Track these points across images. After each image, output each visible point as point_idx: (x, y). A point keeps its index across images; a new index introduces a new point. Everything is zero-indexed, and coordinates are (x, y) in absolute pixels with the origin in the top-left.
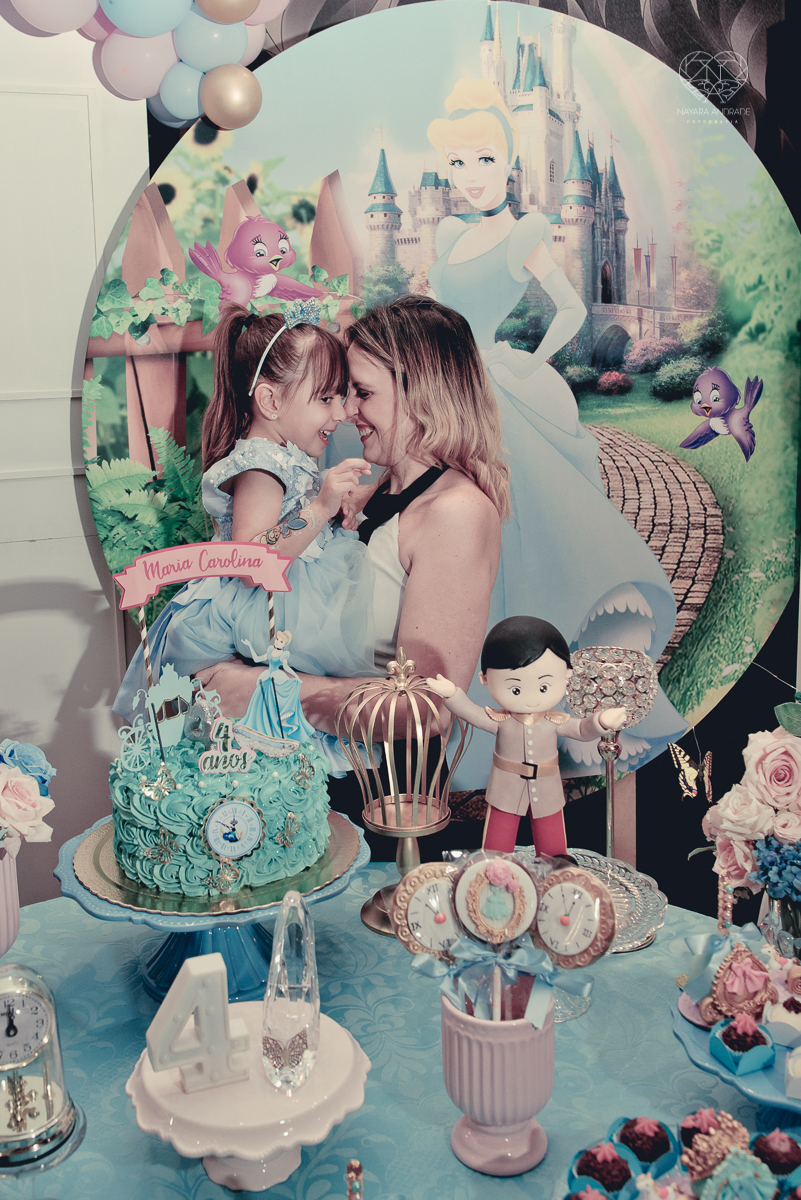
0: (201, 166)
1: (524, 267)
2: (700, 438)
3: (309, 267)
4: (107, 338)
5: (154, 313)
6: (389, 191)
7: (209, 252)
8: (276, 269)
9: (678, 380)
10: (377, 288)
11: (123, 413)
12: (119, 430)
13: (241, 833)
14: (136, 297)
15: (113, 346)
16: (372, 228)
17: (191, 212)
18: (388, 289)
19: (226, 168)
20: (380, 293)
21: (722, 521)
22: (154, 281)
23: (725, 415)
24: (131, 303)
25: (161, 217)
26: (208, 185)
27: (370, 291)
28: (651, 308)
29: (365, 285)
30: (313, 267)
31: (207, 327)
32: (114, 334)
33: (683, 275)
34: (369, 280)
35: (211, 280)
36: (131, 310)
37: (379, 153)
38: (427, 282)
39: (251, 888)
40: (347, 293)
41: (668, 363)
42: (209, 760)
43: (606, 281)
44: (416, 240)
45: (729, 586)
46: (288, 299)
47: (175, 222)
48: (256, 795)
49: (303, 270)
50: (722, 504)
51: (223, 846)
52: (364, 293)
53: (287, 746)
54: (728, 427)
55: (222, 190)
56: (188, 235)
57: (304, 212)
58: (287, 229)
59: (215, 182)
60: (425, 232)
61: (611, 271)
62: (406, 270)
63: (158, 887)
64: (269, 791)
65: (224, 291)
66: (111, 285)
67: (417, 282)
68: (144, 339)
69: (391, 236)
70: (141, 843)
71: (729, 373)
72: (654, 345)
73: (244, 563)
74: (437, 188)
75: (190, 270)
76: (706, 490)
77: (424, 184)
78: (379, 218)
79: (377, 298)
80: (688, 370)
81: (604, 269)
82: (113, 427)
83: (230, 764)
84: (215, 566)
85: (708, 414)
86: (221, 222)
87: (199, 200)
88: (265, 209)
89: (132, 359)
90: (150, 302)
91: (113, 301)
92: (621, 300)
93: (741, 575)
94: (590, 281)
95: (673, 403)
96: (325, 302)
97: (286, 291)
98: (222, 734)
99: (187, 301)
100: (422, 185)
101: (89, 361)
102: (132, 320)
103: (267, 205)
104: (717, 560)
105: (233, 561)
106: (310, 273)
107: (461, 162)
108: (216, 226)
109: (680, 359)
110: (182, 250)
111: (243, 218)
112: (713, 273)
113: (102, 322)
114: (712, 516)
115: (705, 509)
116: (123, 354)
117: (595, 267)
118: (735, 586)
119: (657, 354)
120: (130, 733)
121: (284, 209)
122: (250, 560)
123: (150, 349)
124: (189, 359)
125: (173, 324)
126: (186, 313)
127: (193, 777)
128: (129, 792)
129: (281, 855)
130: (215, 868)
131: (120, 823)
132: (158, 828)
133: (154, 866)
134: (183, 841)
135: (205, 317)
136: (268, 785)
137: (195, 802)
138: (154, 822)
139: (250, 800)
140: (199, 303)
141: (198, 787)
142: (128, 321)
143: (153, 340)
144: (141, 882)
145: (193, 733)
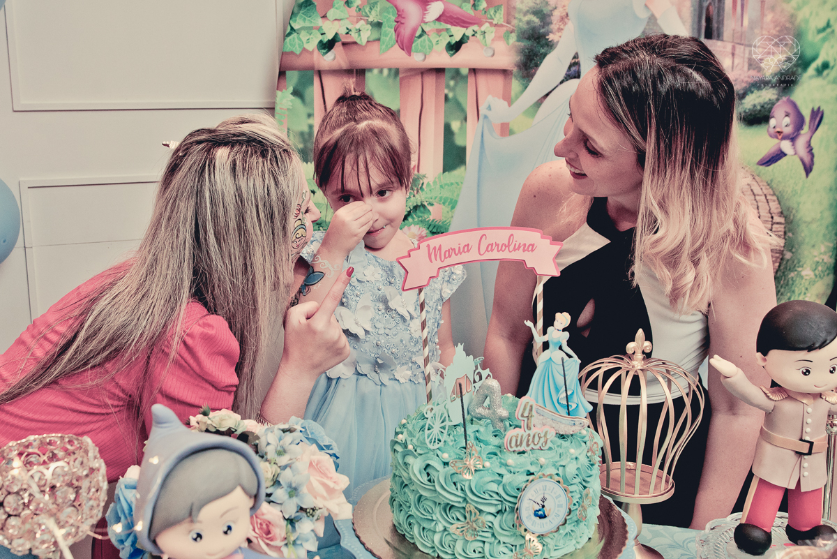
1: (646, 6)
2: (773, 157)
4: (298, 53)
5: (339, 32)
9: (759, 108)
10: (526, 18)
11: (310, 121)
12: (306, 136)
13: (550, 510)
14: (324, 17)
15: (304, 61)
18: (536, 20)
20: (528, 23)
21: (785, 228)
22: (340, 3)
23: (793, 139)
24: (320, 22)
27: (520, 20)
28: (742, 45)
29: (517, 15)
31: (384, 47)
32: (304, 49)
33: (769, 17)
34: (520, 11)
36: (319, 28)
38: (567, 14)
40: (501, 22)
41: (752, 92)
42: (513, 439)
43: (709, 20)
45: (786, 281)
46: (452, 24)
48: (560, 472)
50: (785, 213)
51: (534, 523)
52: (515, 22)
53: (577, 423)
54: (794, 148)
61: (713, 11)
64: (571, 469)
65: (399, 15)
67: (559, 14)
68: (330, 56)
70: (440, 520)
71: (799, 103)
72: (742, 77)
73: (519, 247)
76: (774, 201)
79: (525, 27)
80: (767, 100)
81: (708, 9)
82: (302, 134)
83: (533, 442)
85: (780, 137)
89: (320, 73)
90: (336, 22)
91: (305, 20)
92: (719, 37)
93: (796, 273)
94: (696, 20)
95: (755, 126)
96: (483, 28)
97: (451, 17)
98: (526, 413)
99: (367, 22)
101: (282, 74)
102: (320, 38)
104: (779, 260)
105: (509, 245)
106: (472, 2)
109: (762, 89)
112: (793, 16)
113: (294, 38)
114: (778, 223)
115: (772, 217)
116: (311, 68)
117: (701, 7)
118: (791, 282)
119: (744, 85)
120: (434, 411)
123: (335, 65)
124: (368, 75)
125: (355, 43)
126: (367, 34)
127: (496, 454)
128: (429, 470)
129: (573, 529)
130: (519, 542)
131: (412, 498)
132: (464, 505)
133: (455, 541)
134: (491, 518)
135: (382, 38)
136: (570, 462)
137: (505, 480)
138: (461, 500)
139: (557, 478)
140: (378, 25)
141: (506, 465)
142: (316, 38)
143: (338, 57)
144: (438, 556)
145: (480, 411)
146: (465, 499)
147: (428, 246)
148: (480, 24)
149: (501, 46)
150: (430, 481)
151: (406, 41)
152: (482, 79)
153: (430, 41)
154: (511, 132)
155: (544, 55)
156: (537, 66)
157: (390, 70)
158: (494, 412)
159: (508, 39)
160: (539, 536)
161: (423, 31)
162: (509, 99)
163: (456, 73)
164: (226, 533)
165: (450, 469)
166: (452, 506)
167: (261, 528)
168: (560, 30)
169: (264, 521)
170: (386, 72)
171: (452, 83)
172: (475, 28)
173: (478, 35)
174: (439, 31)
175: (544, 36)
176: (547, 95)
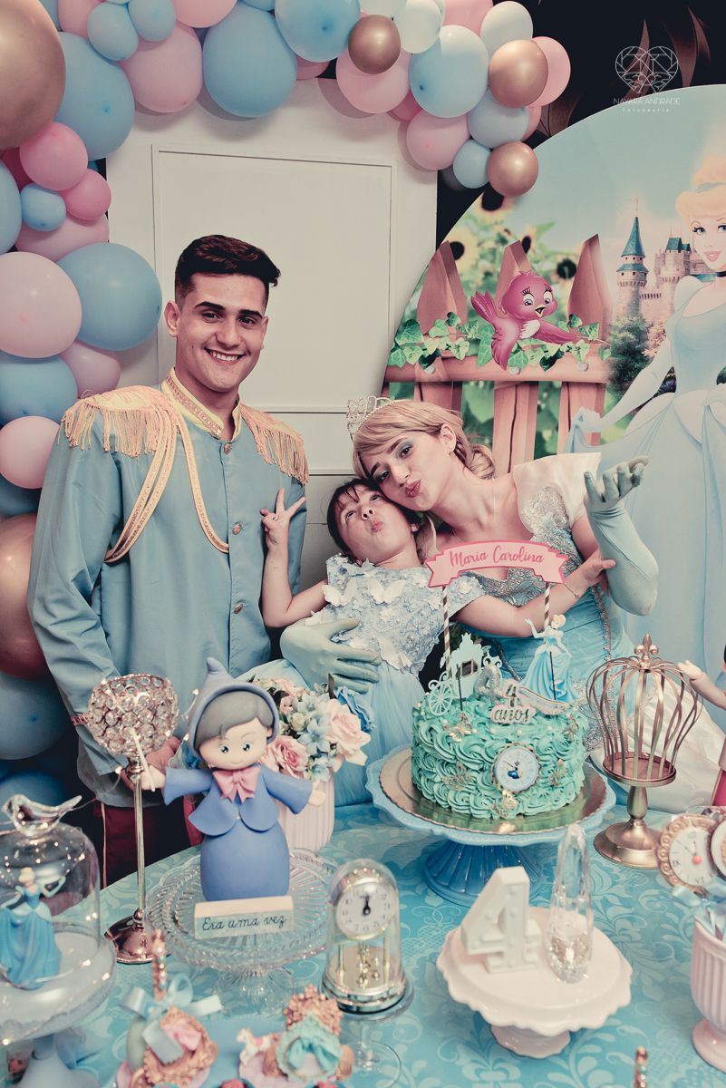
0: (486, 228)
3: (567, 315)
4: (401, 366)
5: (440, 348)
6: (639, 253)
7: (487, 300)
8: (540, 316)
10: (622, 335)
13: (523, 772)
14: (426, 334)
15: (406, 374)
16: (622, 284)
17: (475, 267)
18: (631, 336)
19: (506, 230)
20: (623, 339)
22: (441, 322)
24: (422, 339)
25: (451, 269)
26: (490, 244)
27: (616, 337)
29: (612, 332)
30: (571, 316)
31: (481, 361)
32: (407, 363)
34: (616, 328)
35: (487, 323)
36: (421, 345)
37: (634, 219)
38: (664, 331)
39: (524, 816)
40: (596, 338)
42: (499, 713)
44: (658, 296)
46: (548, 341)
47: (461, 274)
48: (535, 742)
49: (562, 318)
51: (507, 781)
52: (610, 339)
55: (501, 249)
56: (471, 285)
57: (567, 269)
58: (552, 284)
59: (497, 242)
60: (666, 289)
62: (647, 320)
63: (450, 808)
64: (544, 743)
65: (497, 333)
66: (409, 324)
67: (656, 331)
68: (430, 369)
69: (637, 292)
70: (439, 772)
73: (529, 558)
74: (679, 252)
75: (471, 314)
77: (669, 248)
78: (629, 276)
79: (621, 343)
83: (515, 717)
84: (505, 559)
86: (499, 276)
87: (482, 257)
88: (535, 265)
89: (420, 385)
90: (437, 339)
91: (409, 337)
96: (577, 345)
97: (547, 334)
98: (510, 694)
99: (466, 339)
100: (667, 249)
101: (386, 384)
102: (422, 353)
103: (537, 262)
105: (520, 556)
106: (568, 320)
107: (702, 230)
108: (494, 279)
110: (466, 297)
111: (517, 273)
113: (398, 354)
116: (413, 380)
120: (437, 686)
121: (551, 266)
122: (534, 556)
123: (435, 377)
124: (465, 387)
125: (454, 358)
126: (465, 349)
127: (484, 724)
128: (432, 732)
129: (548, 792)
130: (497, 797)
131: (421, 755)
132: (455, 762)
133: (448, 790)
134: (475, 774)
135: (480, 353)
136: (544, 736)
137: (487, 744)
138: (453, 758)
139: (531, 747)
140: (477, 341)
141: (490, 733)
142: (418, 353)
143: (437, 370)
144: (437, 802)
145: (482, 689)
146: (456, 758)
147: (451, 552)
148: (575, 342)
149: (595, 362)
150: (432, 740)
151: (502, 357)
152: (575, 392)
153: (526, 357)
154: (602, 442)
155: (639, 370)
156: (631, 380)
157: (486, 382)
158: (492, 692)
159: (602, 355)
160: (513, 793)
161: (519, 347)
162: (600, 410)
163: (550, 386)
164: (245, 749)
165: (446, 733)
166: (448, 763)
167: (289, 758)
168: (656, 346)
169: (292, 752)
170: (481, 384)
171: (545, 395)
172: (570, 344)
173: (573, 352)
174: (534, 348)
175: (639, 352)
176: (640, 407)
